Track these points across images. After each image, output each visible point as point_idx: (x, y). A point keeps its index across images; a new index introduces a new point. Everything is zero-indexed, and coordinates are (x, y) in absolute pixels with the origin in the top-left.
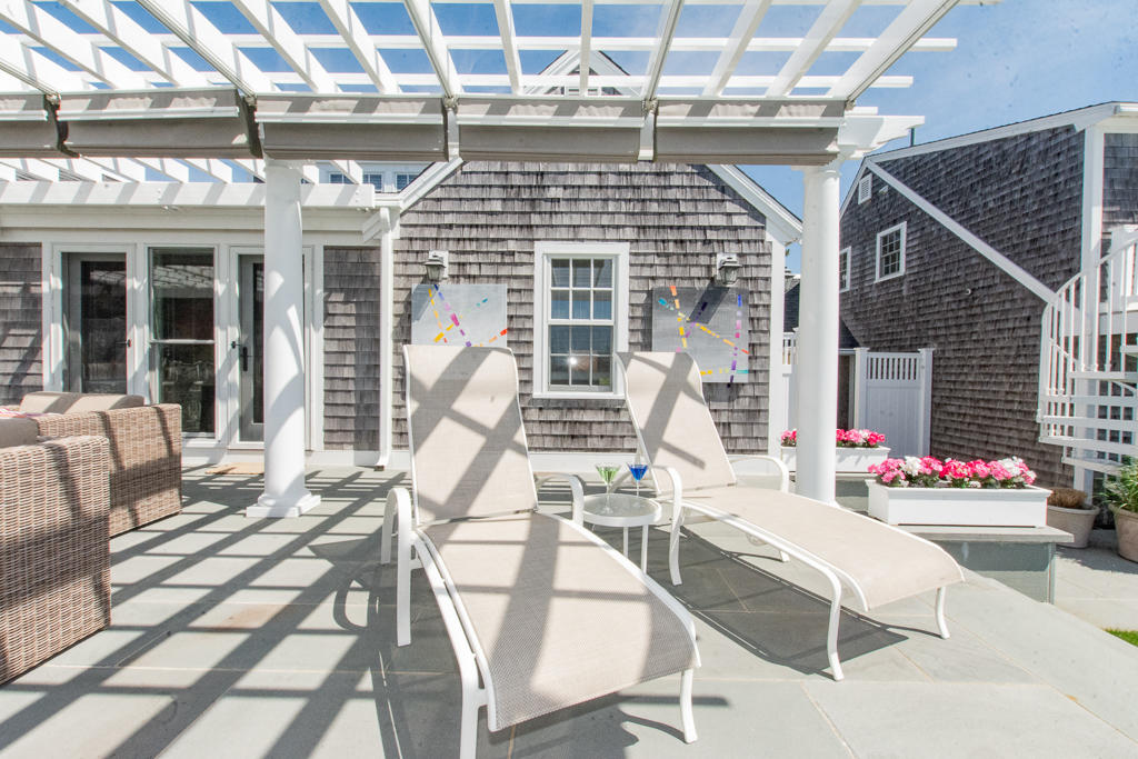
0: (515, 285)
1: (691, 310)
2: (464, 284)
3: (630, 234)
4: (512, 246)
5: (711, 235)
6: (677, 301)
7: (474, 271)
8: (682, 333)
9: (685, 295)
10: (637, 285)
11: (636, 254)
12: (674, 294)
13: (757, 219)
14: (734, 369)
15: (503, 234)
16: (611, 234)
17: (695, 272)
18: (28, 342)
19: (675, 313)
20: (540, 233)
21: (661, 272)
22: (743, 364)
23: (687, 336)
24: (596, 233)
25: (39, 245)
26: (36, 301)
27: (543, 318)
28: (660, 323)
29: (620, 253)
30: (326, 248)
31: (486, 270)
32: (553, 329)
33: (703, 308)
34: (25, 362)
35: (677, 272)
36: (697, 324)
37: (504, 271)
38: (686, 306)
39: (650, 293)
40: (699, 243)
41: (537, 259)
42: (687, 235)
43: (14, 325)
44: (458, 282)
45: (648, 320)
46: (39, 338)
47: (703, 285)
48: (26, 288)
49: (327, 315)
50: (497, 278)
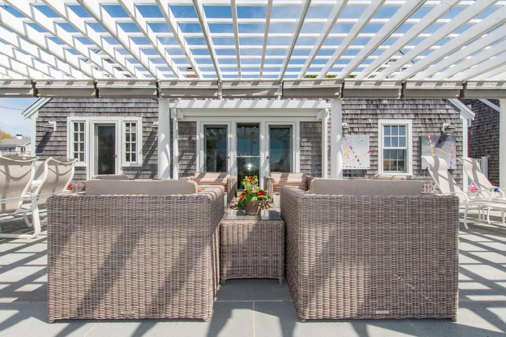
0: (371, 135)
1: (435, 143)
2: (353, 135)
3: (412, 116)
4: (370, 121)
5: (441, 117)
6: (430, 140)
7: (356, 130)
8: (433, 152)
9: (433, 138)
10: (415, 135)
11: (415, 124)
12: (429, 138)
13: (457, 111)
14: (451, 164)
15: (368, 117)
16: (405, 117)
17: (436, 130)
18: (191, 158)
19: (430, 144)
20: (380, 116)
21: (423, 130)
22: (454, 163)
23: (434, 152)
24: (400, 116)
25: (196, 122)
26: (194, 142)
27: (381, 147)
28: (424, 148)
29: (409, 123)
30: (301, 122)
31: (361, 130)
32: (385, 150)
33: (440, 142)
34: (189, 165)
35: (429, 130)
36: (438, 148)
37: (367, 130)
38: (434, 142)
39: (420, 138)
40: (437, 120)
41: (379, 126)
42: (433, 117)
43: (186, 151)
44: (351, 134)
45: (420, 147)
46: (195, 156)
47: (439, 134)
48: (190, 138)
49: (301, 146)
50: (365, 133)
